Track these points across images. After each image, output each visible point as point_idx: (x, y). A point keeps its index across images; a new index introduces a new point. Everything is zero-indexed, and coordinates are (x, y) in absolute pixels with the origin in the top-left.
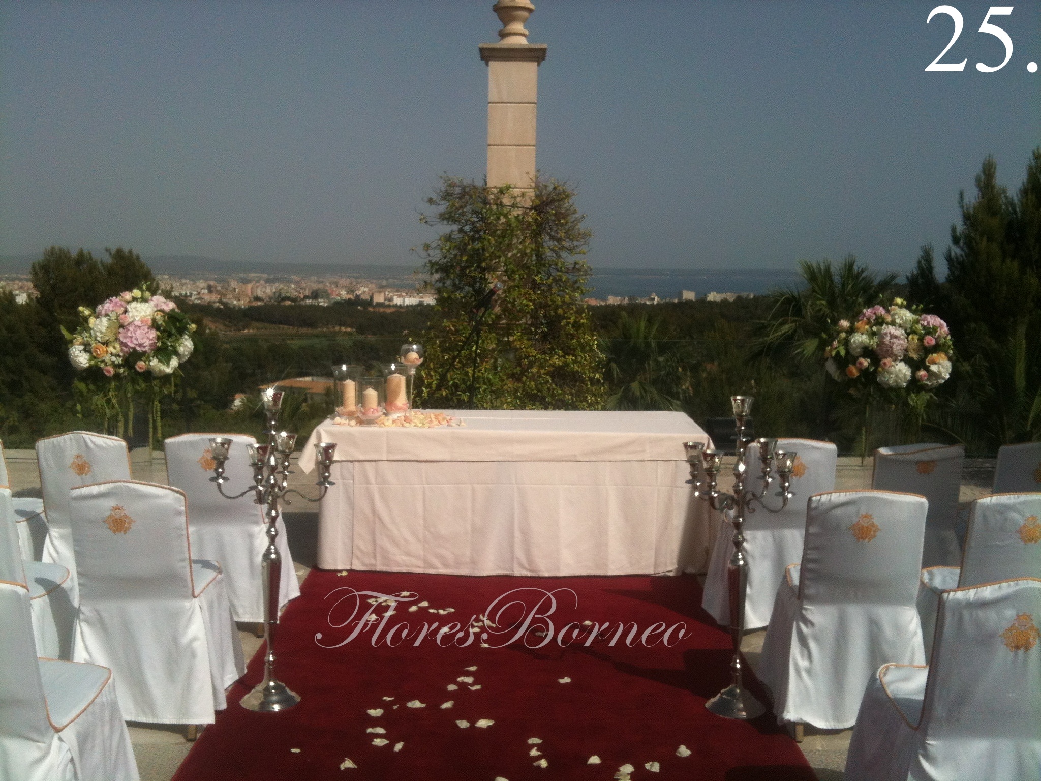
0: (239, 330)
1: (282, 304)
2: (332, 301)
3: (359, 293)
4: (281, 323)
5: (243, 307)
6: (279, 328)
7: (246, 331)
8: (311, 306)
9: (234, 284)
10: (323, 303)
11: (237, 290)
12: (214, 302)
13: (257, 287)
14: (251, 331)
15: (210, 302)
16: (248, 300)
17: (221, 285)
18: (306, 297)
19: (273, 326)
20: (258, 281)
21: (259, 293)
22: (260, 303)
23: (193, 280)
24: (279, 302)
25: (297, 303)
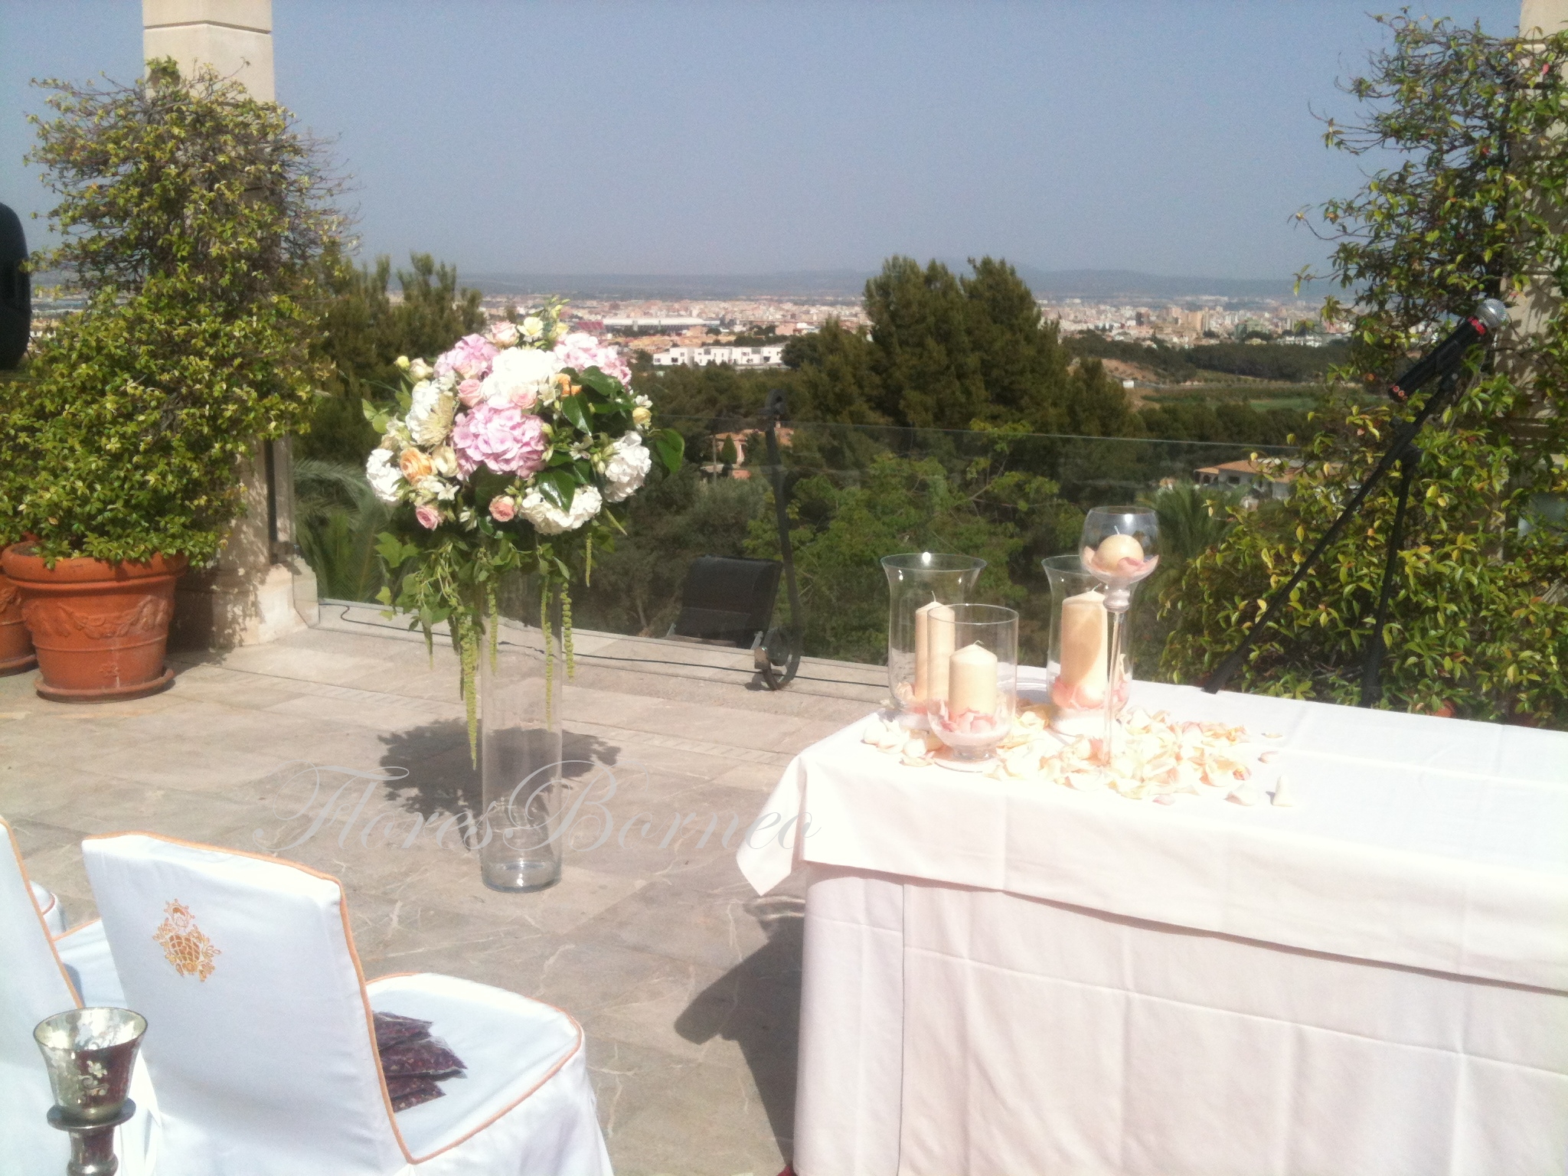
0: (1178, 382)
1: (1248, 343)
2: (1329, 339)
4: (1243, 373)
5: (1187, 347)
6: (1239, 380)
7: (1188, 383)
8: (1293, 347)
9: (1176, 312)
10: (1313, 342)
11: (1180, 321)
12: (1144, 340)
13: (1211, 316)
14: (1196, 383)
15: (1138, 339)
16: (1195, 336)
17: (1157, 313)
18: (1286, 333)
19: (1230, 376)
20: (1213, 308)
21: (1214, 326)
22: (1213, 342)
23: (1115, 306)
24: (1243, 340)
25: (1272, 342)
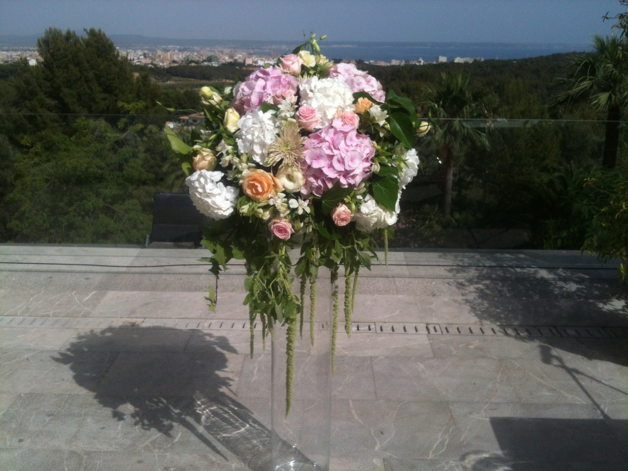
0: (164, 82)
1: (190, 65)
2: (220, 63)
3: (236, 58)
4: (190, 77)
5: (166, 67)
6: (188, 80)
7: (169, 82)
8: (208, 67)
9: (159, 52)
10: (215, 64)
11: (162, 57)
12: (148, 64)
13: (174, 54)
14: (172, 82)
15: (145, 64)
16: (168, 62)
17: (151, 53)
18: (204, 61)
19: (185, 79)
20: (174, 51)
21: (175, 58)
22: (176, 65)
23: (134, 50)
24: (188, 64)
25: (199, 65)
